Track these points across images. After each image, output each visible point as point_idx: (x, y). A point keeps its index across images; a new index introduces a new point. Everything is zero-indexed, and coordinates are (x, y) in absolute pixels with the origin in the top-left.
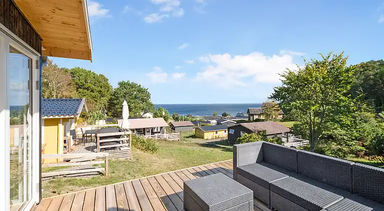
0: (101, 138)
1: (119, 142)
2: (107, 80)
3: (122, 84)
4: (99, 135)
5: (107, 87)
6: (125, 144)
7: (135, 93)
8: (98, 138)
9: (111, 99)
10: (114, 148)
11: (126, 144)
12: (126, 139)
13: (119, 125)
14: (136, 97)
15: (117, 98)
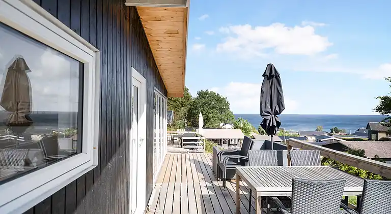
0: (185, 140)
1: (196, 145)
2: (188, 90)
3: (200, 94)
4: (183, 138)
5: (187, 97)
6: (200, 147)
7: (213, 103)
8: (182, 140)
9: (190, 109)
10: (193, 149)
11: (202, 147)
12: (201, 142)
13: (197, 133)
14: (213, 108)
15: (196, 108)
